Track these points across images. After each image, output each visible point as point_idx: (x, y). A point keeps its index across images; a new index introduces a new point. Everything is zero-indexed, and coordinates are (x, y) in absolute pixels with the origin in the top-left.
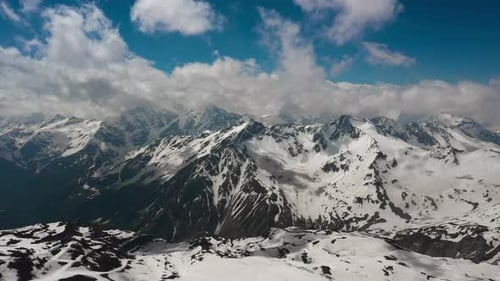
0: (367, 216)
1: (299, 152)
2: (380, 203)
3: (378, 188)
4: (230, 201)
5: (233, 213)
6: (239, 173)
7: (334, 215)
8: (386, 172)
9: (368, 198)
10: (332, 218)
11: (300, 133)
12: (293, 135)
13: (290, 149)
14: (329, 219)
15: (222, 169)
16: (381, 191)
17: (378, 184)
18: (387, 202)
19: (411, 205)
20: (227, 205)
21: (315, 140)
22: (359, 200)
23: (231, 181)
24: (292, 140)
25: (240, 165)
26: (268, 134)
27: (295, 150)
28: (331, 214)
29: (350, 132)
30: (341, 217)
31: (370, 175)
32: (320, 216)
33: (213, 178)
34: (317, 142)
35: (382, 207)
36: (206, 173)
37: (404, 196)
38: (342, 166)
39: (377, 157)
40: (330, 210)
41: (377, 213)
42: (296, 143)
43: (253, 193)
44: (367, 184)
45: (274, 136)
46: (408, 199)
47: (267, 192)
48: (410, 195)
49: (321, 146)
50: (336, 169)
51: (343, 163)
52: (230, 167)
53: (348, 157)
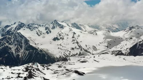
0: (77, 53)
1: (41, 34)
2: (80, 49)
3: (78, 44)
4: (21, 55)
5: (24, 59)
6: (22, 43)
7: (65, 55)
8: (77, 39)
9: (76, 48)
10: (65, 56)
11: (39, 27)
12: (37, 28)
13: (37, 33)
14: (64, 56)
15: (14, 42)
16: (79, 45)
17: (77, 43)
18: (82, 48)
19: (89, 48)
20: (20, 56)
21: (46, 29)
22: (73, 49)
23: (19, 47)
24: (37, 30)
25: (21, 40)
26: (27, 28)
27: (39, 34)
28: (64, 54)
29: (59, 26)
30: (68, 55)
31: (74, 40)
32: (60, 56)
33: (11, 46)
34: (47, 30)
35: (81, 50)
36: (7, 44)
37: (86, 46)
38: (61, 38)
39: (74, 34)
40: (63, 53)
41: (80, 52)
42: (39, 31)
43: (31, 50)
44: (74, 43)
45: (30, 29)
46: (88, 47)
47: (37, 49)
48: (88, 45)
49: (49, 32)
50: (58, 39)
51: (61, 37)
52: (18, 41)
53: (62, 35)
